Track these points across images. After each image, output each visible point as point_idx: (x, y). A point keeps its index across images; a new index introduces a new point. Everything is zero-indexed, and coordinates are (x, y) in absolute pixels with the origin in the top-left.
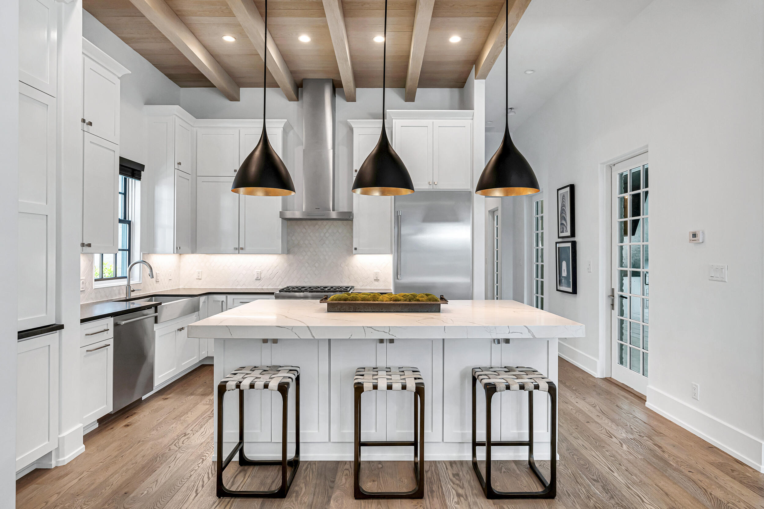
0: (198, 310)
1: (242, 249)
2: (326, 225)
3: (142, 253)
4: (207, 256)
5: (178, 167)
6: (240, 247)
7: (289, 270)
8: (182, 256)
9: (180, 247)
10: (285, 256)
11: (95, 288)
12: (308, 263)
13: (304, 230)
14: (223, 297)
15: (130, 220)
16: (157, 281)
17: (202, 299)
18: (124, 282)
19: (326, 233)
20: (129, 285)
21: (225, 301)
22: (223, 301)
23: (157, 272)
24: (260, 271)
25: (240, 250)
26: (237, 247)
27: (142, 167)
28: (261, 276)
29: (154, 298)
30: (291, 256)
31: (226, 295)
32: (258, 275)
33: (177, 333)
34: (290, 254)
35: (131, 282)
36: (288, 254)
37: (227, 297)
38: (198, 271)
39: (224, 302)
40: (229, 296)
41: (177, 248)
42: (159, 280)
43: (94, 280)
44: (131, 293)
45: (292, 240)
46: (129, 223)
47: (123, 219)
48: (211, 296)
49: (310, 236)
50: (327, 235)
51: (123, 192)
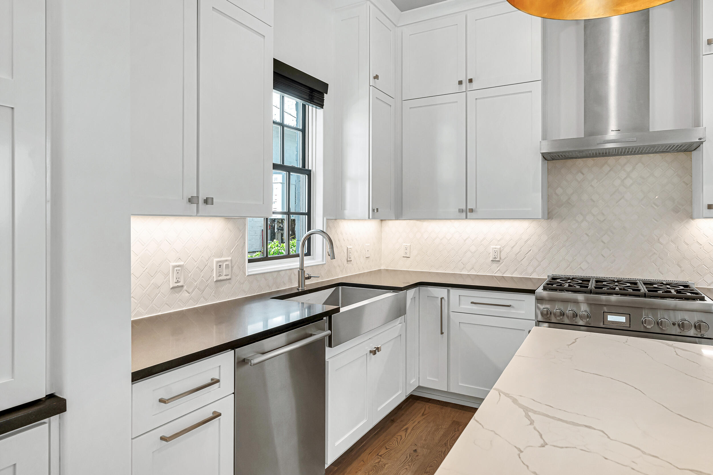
0: (405, 313)
1: (471, 211)
2: (625, 164)
3: (325, 218)
4: (418, 223)
5: (375, 82)
6: (469, 207)
7: (551, 248)
8: (383, 222)
9: (377, 209)
10: (545, 223)
11: (250, 274)
12: (587, 235)
13: (580, 177)
14: (442, 292)
15: (310, 168)
16: (349, 260)
17: (411, 293)
18: (294, 263)
19: (625, 178)
20: (302, 269)
21: (446, 298)
22: (443, 298)
23: (349, 247)
24: (499, 247)
25: (468, 213)
26: (464, 207)
27: (325, 86)
28: (500, 255)
29: (340, 287)
30: (554, 224)
31: (449, 288)
32: (496, 254)
33: (368, 358)
34: (552, 219)
35: (305, 262)
36: (548, 218)
37: (448, 291)
38: (406, 244)
39: (445, 300)
40: (453, 291)
41: (373, 210)
42: (352, 259)
43: (247, 261)
44: (304, 281)
45: (556, 194)
46: (309, 173)
47: (301, 167)
48: (423, 289)
49: (591, 186)
50: (629, 182)
51: (301, 128)
